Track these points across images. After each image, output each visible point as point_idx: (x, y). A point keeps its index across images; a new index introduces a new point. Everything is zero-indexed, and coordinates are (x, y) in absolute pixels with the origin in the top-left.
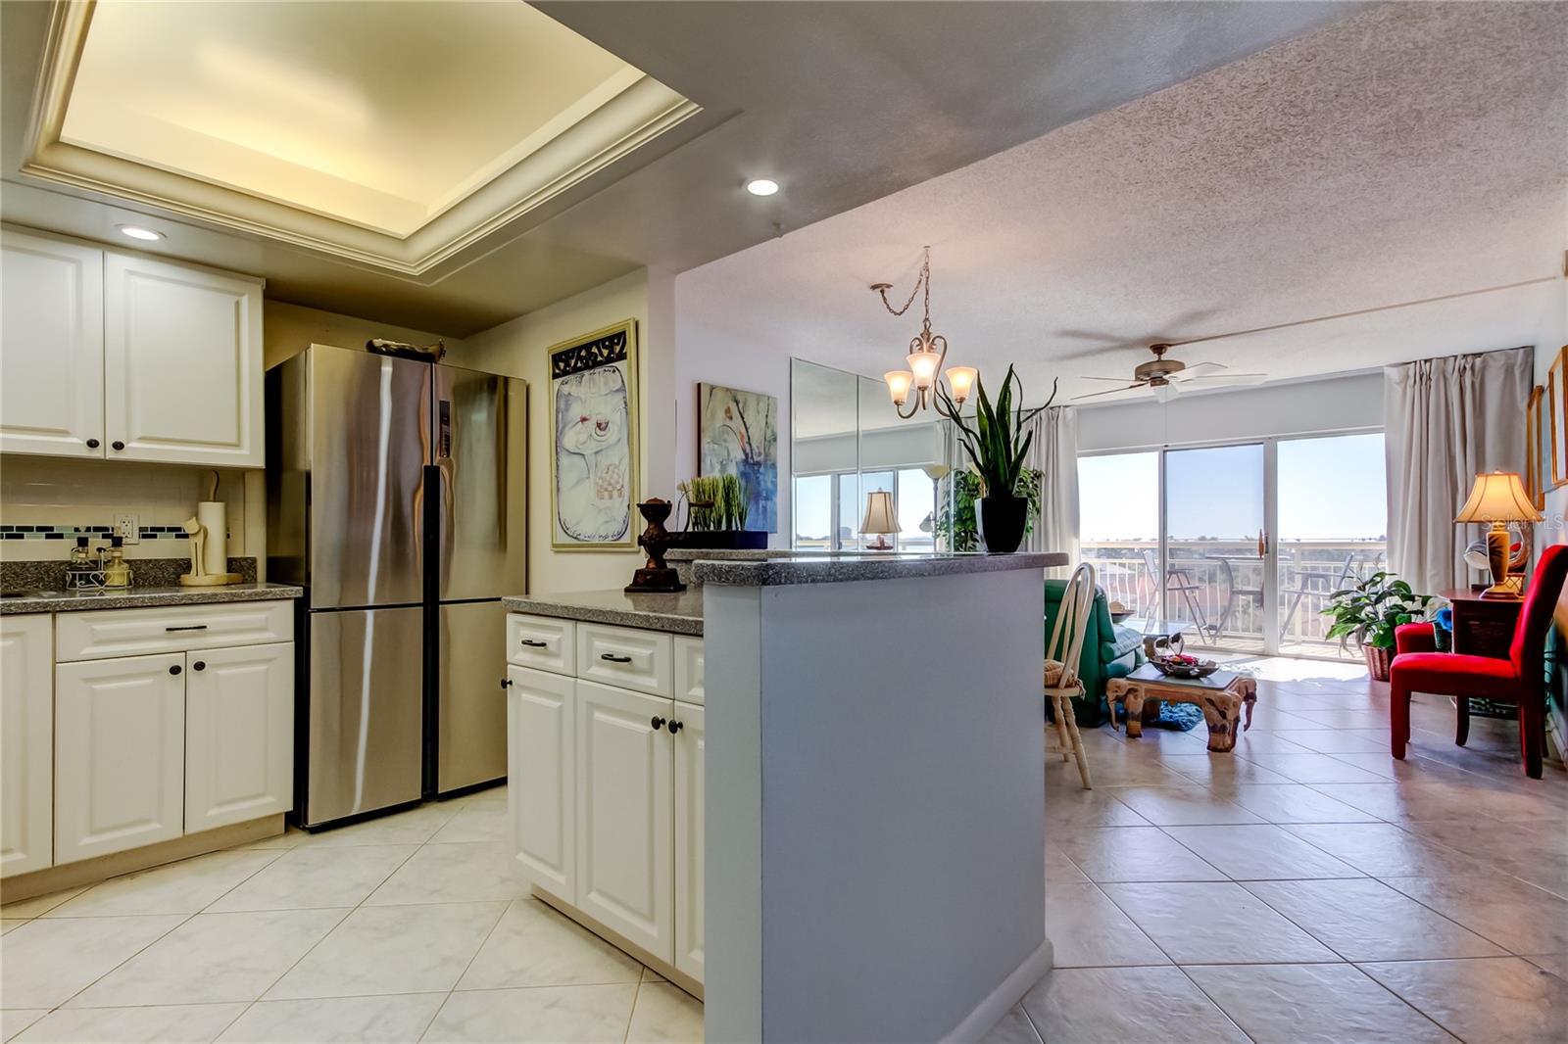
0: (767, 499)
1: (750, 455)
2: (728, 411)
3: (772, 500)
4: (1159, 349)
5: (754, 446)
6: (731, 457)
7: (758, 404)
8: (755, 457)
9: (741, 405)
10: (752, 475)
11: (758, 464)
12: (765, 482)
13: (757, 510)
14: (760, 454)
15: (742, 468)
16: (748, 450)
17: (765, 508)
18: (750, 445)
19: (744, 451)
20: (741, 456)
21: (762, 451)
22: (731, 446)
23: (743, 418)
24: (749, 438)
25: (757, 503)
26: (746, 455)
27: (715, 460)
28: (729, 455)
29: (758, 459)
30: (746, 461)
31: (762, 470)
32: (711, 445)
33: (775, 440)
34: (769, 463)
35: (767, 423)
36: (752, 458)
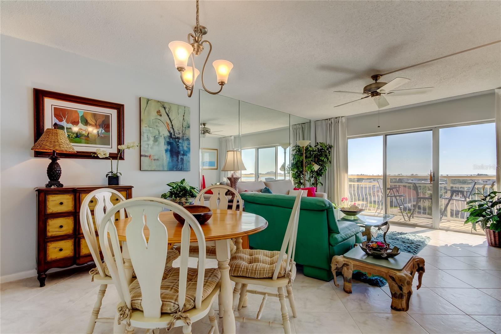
0: (183, 155)
1: (173, 134)
2: (158, 112)
3: (187, 155)
4: (375, 77)
5: (176, 130)
6: (160, 135)
7: (178, 110)
8: (176, 134)
9: (167, 110)
10: (174, 143)
11: (178, 138)
12: (182, 147)
13: (177, 160)
14: (179, 133)
15: (168, 140)
16: (172, 131)
17: (182, 159)
18: (173, 129)
19: (169, 132)
20: (167, 134)
21: (181, 132)
22: (161, 129)
23: (168, 116)
24: (172, 126)
25: (178, 157)
26: (171, 134)
27: (150, 135)
28: (159, 133)
29: (178, 136)
30: (171, 136)
31: (180, 141)
32: (148, 128)
33: (189, 127)
34: (185, 138)
35: (184, 119)
36: (174, 135)
